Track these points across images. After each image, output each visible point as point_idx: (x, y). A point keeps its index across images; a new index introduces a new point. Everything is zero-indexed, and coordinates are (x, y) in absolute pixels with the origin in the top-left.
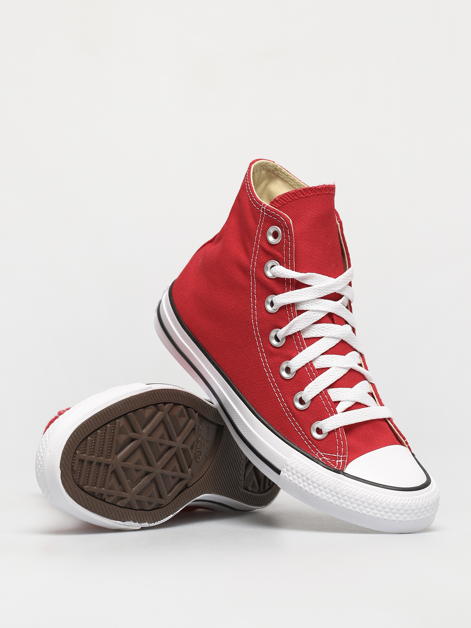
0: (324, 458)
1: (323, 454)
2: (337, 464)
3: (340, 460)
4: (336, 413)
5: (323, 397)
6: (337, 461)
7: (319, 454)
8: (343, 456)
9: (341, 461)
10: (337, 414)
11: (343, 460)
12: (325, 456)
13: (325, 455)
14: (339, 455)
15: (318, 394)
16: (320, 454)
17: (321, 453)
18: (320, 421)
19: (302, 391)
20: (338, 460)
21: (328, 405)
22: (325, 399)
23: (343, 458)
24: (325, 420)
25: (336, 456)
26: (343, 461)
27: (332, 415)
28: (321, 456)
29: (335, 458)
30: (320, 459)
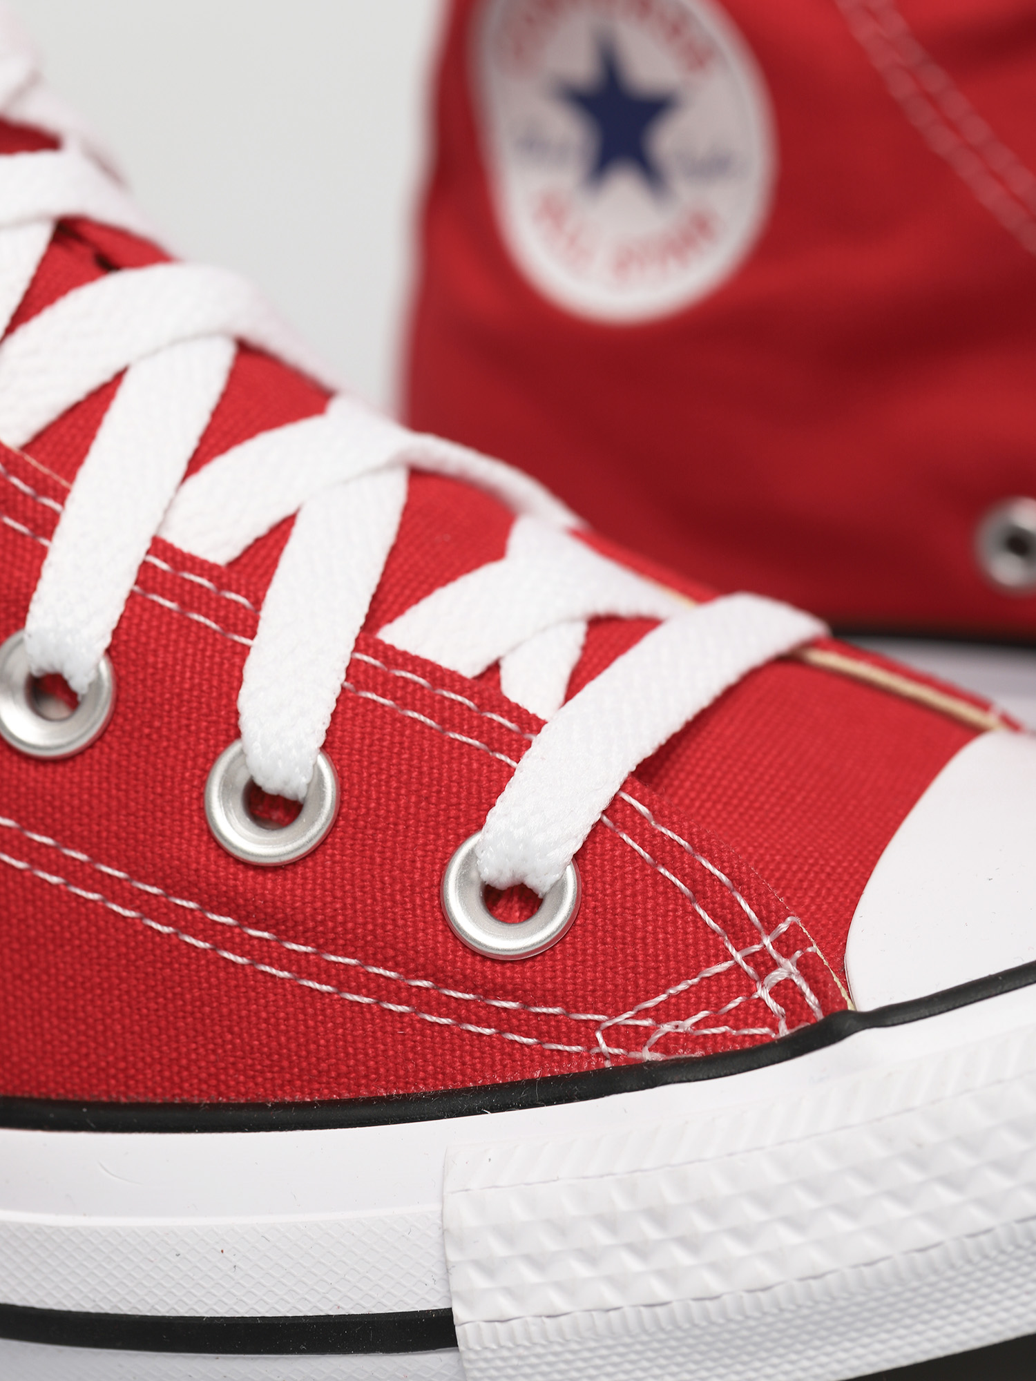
0: (667, 1028)
1: (645, 1013)
2: (771, 1003)
3: (776, 965)
4: (532, 724)
5: (386, 685)
6: (763, 993)
7: (612, 1035)
8: (775, 934)
9: (787, 969)
10: (544, 729)
11: (798, 954)
12: (661, 1014)
13: (656, 1008)
14: (745, 946)
15: (343, 688)
16: (616, 1026)
17: (623, 1019)
18: (468, 835)
19: (228, 742)
20: (762, 977)
21: (450, 716)
22: (406, 694)
23: (786, 945)
24: (502, 803)
25: (729, 970)
26: (799, 964)
27: (519, 748)
28: (637, 1037)
29: (737, 981)
30: (647, 1055)
